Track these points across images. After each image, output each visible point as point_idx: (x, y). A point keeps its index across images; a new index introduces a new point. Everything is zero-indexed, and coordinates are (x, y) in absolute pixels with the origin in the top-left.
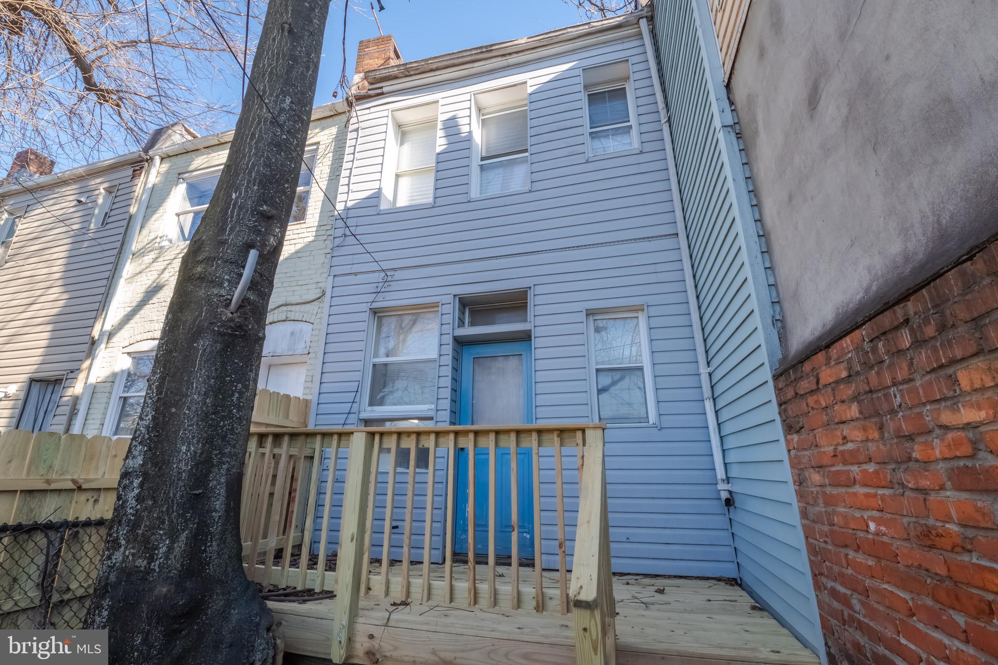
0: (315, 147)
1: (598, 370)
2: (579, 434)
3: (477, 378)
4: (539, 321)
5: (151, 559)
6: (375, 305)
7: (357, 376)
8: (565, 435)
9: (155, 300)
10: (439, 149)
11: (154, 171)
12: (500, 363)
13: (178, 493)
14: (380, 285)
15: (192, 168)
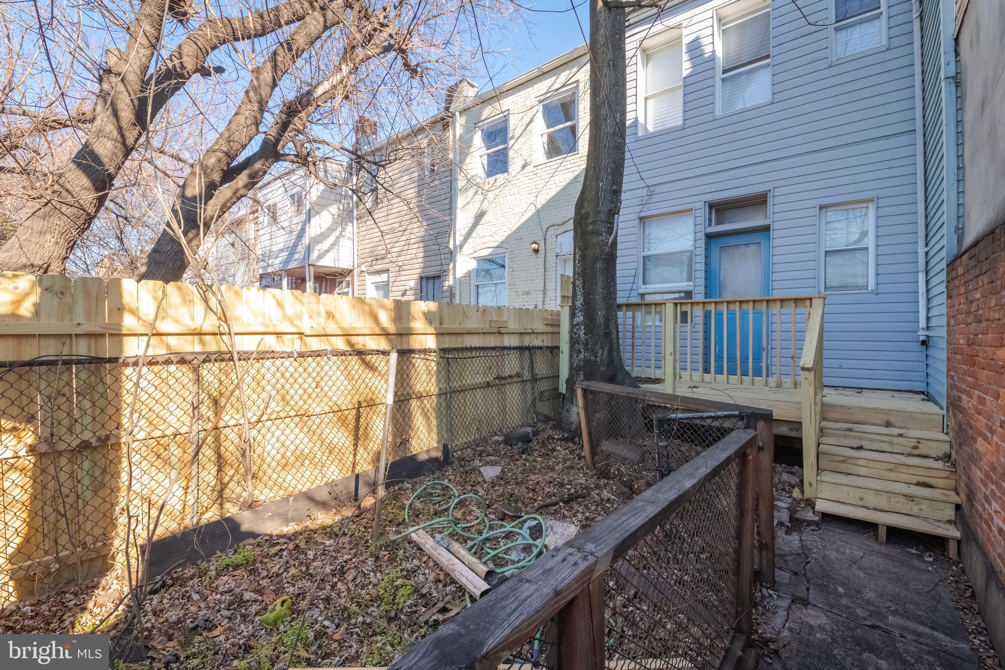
0: (575, 85)
1: (826, 252)
2: (808, 302)
3: (723, 262)
4: (777, 217)
5: (596, 357)
6: (642, 214)
7: (634, 265)
8: (799, 302)
9: (482, 222)
10: (685, 73)
11: (458, 125)
12: (742, 250)
13: (601, 331)
14: (645, 199)
15: (483, 117)
